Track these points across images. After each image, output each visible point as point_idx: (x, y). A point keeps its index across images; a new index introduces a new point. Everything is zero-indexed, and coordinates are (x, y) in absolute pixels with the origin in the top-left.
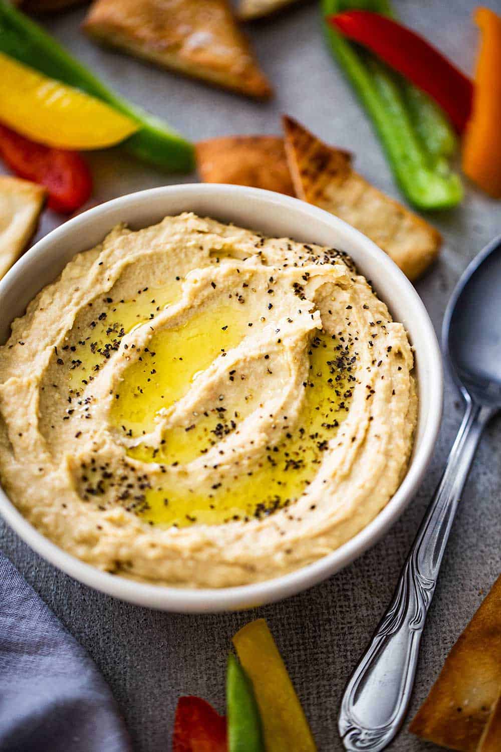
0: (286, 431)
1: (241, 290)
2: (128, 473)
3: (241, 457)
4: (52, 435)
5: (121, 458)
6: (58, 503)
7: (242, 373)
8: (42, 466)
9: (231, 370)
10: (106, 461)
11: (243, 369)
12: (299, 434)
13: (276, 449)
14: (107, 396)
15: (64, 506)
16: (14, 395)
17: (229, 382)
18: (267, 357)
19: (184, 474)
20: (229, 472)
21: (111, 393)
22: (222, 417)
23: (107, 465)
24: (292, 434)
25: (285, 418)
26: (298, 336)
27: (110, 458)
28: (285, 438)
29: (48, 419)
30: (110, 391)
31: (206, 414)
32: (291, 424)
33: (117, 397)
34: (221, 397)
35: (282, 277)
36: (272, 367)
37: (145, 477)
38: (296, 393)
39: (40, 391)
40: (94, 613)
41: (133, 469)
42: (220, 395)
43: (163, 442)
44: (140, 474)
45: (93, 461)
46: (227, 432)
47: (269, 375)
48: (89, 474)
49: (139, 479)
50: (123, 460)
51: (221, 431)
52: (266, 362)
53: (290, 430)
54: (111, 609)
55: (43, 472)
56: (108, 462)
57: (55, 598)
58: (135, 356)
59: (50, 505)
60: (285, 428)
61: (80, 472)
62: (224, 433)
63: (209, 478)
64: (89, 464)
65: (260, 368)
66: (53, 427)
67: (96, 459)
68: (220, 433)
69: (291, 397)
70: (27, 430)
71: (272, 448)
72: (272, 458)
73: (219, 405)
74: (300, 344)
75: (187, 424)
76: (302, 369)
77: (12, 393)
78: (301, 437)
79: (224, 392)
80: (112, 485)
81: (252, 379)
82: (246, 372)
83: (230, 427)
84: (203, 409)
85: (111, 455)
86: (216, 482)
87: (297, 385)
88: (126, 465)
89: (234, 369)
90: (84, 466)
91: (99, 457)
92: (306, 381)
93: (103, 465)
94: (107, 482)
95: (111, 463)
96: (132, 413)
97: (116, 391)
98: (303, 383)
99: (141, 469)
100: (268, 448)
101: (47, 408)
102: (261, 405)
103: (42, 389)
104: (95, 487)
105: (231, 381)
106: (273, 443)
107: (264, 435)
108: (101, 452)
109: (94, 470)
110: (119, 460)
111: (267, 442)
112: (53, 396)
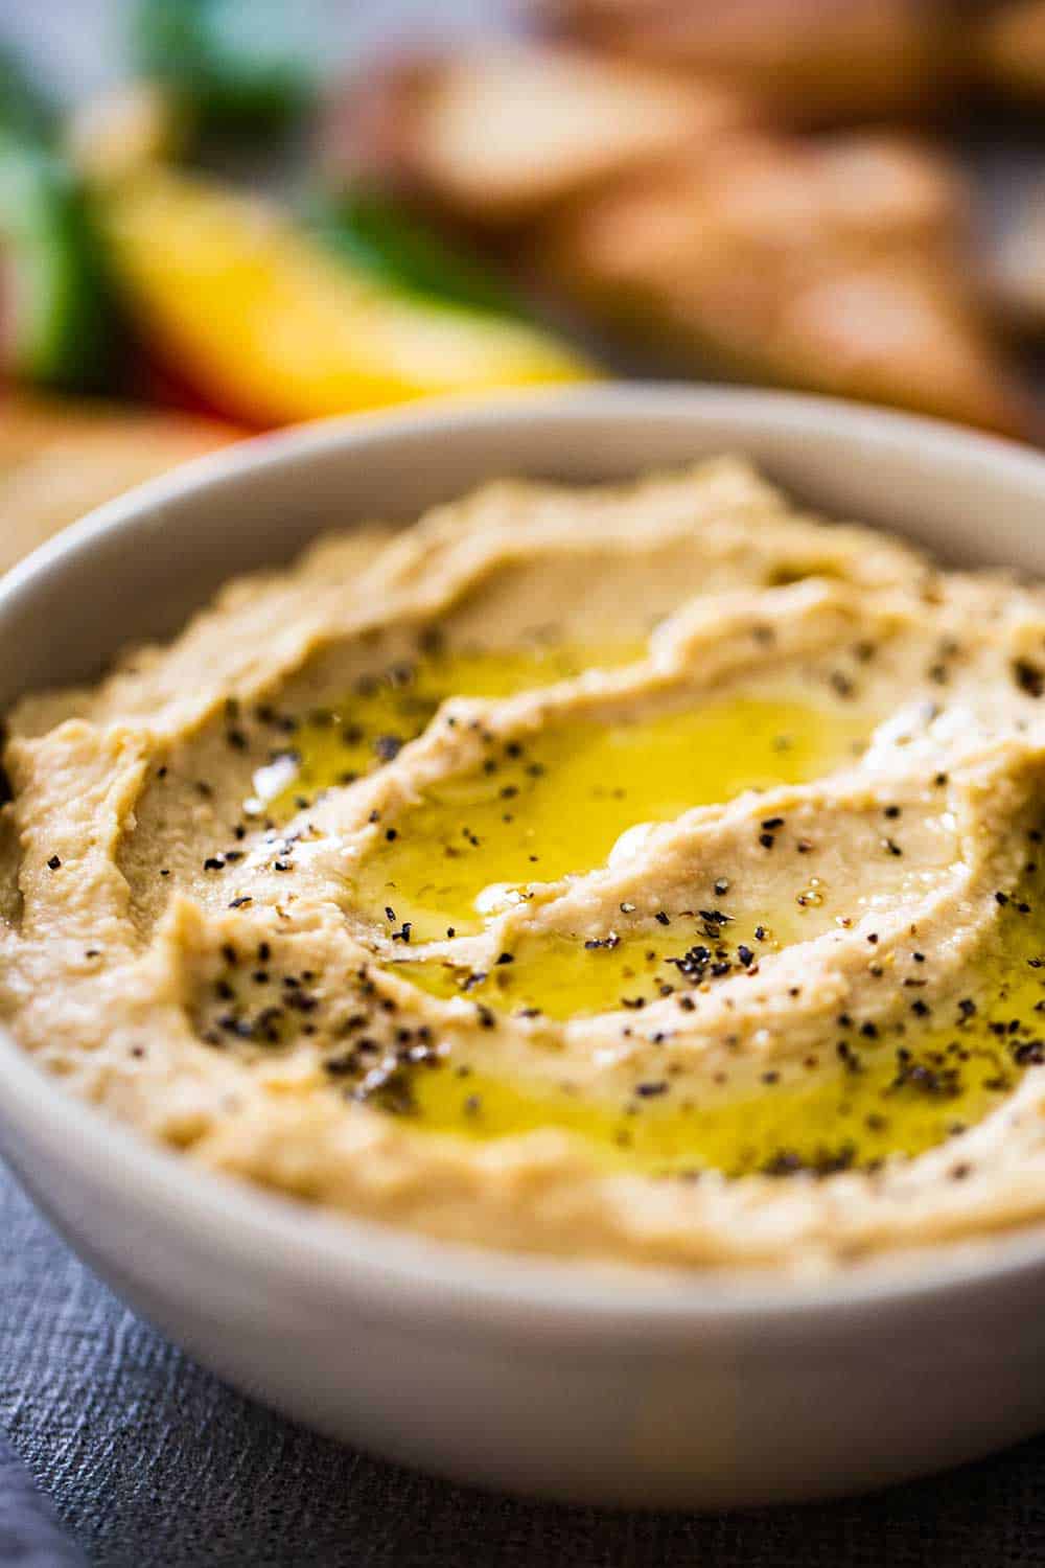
0: (914, 994)
1: (846, 664)
2: (371, 1013)
3: (749, 1026)
4: (155, 889)
5: (358, 968)
6: (121, 1040)
7: (804, 833)
8: (98, 947)
9: (770, 817)
10: (307, 966)
11: (811, 823)
12: (955, 1012)
13: (870, 1031)
14: (358, 827)
15: (138, 1053)
16: (65, 766)
17: (755, 851)
18: (893, 813)
19: (552, 1043)
20: (700, 1056)
21: (373, 819)
22: (711, 934)
23: (308, 976)
24: (932, 1007)
25: (919, 958)
26: (1000, 763)
27: (324, 962)
28: (907, 1010)
29: (154, 851)
30: (369, 815)
31: (663, 919)
32: (933, 978)
33: (391, 835)
34: (723, 885)
35: (982, 643)
36: (901, 840)
37: (425, 1036)
38: (966, 908)
39: (148, 770)
40: (178, 1539)
41: (389, 1006)
42: (721, 879)
43: (505, 958)
44: (411, 1024)
45: (265, 952)
46: (721, 972)
47: (892, 858)
48: (243, 983)
49: (404, 1037)
50: (362, 975)
51: (703, 965)
52: (886, 827)
53: (928, 995)
54: (237, 1537)
55: (95, 959)
56: (313, 969)
57: (62, 1481)
58: (473, 753)
59: (91, 1047)
60: (909, 983)
61: (215, 967)
62: (710, 971)
63: (633, 1063)
64: (249, 956)
65: (865, 836)
66: (165, 873)
67: (274, 949)
68: (698, 971)
69: (948, 916)
70: (80, 855)
71: (859, 1022)
72: (853, 1050)
73: (709, 902)
74: (1006, 786)
75: (593, 931)
76: (1000, 863)
77: (58, 761)
78: (960, 1022)
79: (735, 874)
80: (309, 1030)
81: (832, 855)
82: (818, 835)
83: (734, 956)
84: (655, 902)
85: (329, 956)
86: (652, 1077)
87: (975, 893)
88: (368, 989)
89: (780, 816)
90: (230, 954)
91: (286, 948)
92: (1008, 893)
93: (296, 975)
94: (295, 1018)
95: (321, 975)
96: (429, 887)
97: (390, 819)
98: (994, 892)
99: (413, 1010)
100: (845, 1021)
101: (161, 826)
102: (847, 923)
103: (158, 772)
104: (249, 1020)
105: (762, 850)
106: (863, 1013)
107: (837, 978)
108: (298, 939)
109: (261, 978)
110: (350, 973)
111: (842, 1002)
112: (187, 808)
